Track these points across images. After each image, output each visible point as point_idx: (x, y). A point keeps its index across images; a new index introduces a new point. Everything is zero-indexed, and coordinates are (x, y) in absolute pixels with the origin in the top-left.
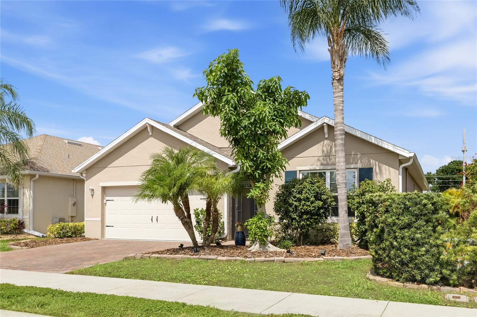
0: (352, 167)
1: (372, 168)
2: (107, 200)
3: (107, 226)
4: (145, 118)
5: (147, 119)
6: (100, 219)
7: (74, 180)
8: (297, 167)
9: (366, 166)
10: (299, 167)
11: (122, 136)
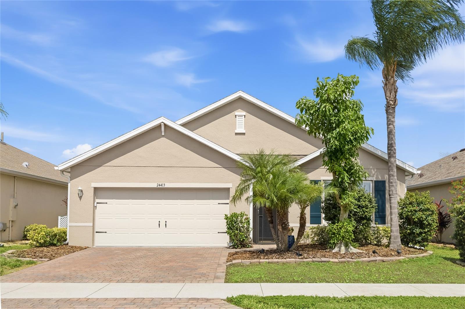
0: (370, 180)
1: (385, 181)
2: (97, 203)
3: (96, 232)
4: (161, 117)
5: (162, 118)
6: (91, 224)
7: (15, 177)
8: (321, 177)
9: (380, 179)
10: (323, 177)
11: (130, 133)
